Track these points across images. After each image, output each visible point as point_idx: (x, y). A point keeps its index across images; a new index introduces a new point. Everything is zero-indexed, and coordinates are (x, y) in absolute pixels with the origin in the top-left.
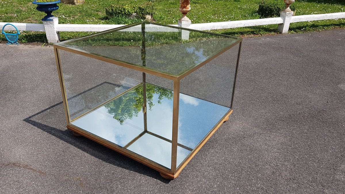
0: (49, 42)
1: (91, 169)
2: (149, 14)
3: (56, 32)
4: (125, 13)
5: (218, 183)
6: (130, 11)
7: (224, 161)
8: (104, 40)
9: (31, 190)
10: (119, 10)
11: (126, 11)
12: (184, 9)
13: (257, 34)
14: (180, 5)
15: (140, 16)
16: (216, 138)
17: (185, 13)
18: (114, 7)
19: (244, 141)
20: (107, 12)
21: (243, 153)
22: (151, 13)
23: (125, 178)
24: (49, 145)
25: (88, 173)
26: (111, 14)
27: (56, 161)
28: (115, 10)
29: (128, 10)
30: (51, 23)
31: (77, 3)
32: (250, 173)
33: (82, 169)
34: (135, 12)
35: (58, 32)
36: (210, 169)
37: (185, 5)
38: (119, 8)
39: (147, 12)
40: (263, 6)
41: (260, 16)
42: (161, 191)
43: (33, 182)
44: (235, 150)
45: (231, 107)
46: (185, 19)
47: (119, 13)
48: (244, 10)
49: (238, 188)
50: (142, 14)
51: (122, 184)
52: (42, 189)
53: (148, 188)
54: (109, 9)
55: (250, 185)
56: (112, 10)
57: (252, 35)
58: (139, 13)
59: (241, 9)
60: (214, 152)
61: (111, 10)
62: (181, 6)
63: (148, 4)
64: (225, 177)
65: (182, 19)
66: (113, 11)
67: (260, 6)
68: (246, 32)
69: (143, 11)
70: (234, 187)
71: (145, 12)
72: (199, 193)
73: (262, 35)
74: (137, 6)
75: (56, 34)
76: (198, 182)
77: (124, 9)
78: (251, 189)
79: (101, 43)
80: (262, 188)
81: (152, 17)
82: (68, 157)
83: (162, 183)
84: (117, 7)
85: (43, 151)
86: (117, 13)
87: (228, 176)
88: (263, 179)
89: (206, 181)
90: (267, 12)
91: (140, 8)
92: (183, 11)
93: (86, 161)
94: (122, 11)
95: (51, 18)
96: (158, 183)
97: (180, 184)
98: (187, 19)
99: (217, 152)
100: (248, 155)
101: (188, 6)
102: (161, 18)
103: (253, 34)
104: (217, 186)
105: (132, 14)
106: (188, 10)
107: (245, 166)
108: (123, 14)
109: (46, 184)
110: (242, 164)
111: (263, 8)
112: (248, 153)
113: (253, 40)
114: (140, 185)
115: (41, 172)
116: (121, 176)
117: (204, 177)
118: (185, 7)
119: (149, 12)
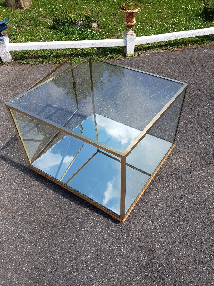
0: (3, 61)
1: (53, 209)
2: (95, 22)
3: (8, 52)
4: (72, 22)
5: (161, 224)
6: (76, 20)
7: (166, 200)
8: (54, 57)
9: (6, 231)
10: (65, 19)
11: (73, 20)
12: (129, 23)
13: (201, 44)
14: (125, 18)
15: (86, 24)
16: (159, 174)
17: (130, 27)
18: (60, 16)
19: (184, 178)
20: (54, 21)
21: (183, 191)
22: (97, 20)
23: (82, 218)
24: (16, 183)
25: (51, 213)
26: (58, 24)
27: (23, 200)
28: (62, 19)
29: (74, 19)
30: (2, 43)
31: (25, 7)
32: (189, 213)
33: (46, 208)
34: (81, 21)
35: (11, 51)
36: (154, 208)
37: (131, 19)
38: (65, 16)
39: (93, 20)
40: (208, 9)
41: (204, 20)
42: (113, 232)
43: (7, 222)
44: (176, 187)
45: (174, 143)
46: (130, 33)
47: (66, 22)
48: (188, 11)
49: (178, 230)
50: (88, 22)
51: (80, 225)
52: (15, 229)
53: (102, 229)
54: (55, 18)
55: (188, 226)
56: (59, 19)
57: (195, 46)
58: (85, 21)
59: (185, 10)
60: (157, 190)
61: (57, 19)
62: (126, 20)
63: (93, 12)
64: (167, 217)
65: (127, 33)
66: (60, 21)
67: (205, 8)
68: (189, 42)
69: (88, 20)
70: (174, 228)
71: (90, 20)
72: (145, 234)
73: (205, 45)
74: (82, 13)
75: (9, 53)
76: (144, 222)
77: (71, 18)
78: (189, 230)
79: (51, 60)
80: (199, 230)
81: (97, 25)
82: (33, 196)
83: (113, 223)
84: (63, 16)
85: (12, 190)
86: (63, 22)
87: (170, 216)
88: (200, 220)
89: (151, 222)
90: (211, 15)
91: (85, 16)
92: (128, 25)
93: (49, 200)
94: (68, 20)
95: (2, 38)
96: (110, 223)
97: (128, 225)
98: (132, 33)
99: (160, 190)
100: (188, 193)
101: (133, 20)
102: (106, 24)
103: (196, 44)
104: (160, 227)
105: (78, 22)
106: (133, 24)
107: (184, 206)
108: (69, 23)
109: (18, 225)
110: (181, 203)
111: (207, 11)
112: (188, 191)
113: (196, 52)
114: (95, 226)
115: (13, 212)
116: (78, 216)
117: (149, 218)
118: (130, 21)
119: (95, 20)
